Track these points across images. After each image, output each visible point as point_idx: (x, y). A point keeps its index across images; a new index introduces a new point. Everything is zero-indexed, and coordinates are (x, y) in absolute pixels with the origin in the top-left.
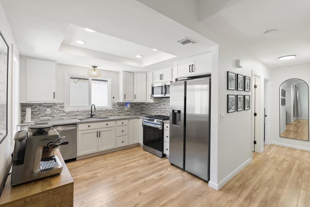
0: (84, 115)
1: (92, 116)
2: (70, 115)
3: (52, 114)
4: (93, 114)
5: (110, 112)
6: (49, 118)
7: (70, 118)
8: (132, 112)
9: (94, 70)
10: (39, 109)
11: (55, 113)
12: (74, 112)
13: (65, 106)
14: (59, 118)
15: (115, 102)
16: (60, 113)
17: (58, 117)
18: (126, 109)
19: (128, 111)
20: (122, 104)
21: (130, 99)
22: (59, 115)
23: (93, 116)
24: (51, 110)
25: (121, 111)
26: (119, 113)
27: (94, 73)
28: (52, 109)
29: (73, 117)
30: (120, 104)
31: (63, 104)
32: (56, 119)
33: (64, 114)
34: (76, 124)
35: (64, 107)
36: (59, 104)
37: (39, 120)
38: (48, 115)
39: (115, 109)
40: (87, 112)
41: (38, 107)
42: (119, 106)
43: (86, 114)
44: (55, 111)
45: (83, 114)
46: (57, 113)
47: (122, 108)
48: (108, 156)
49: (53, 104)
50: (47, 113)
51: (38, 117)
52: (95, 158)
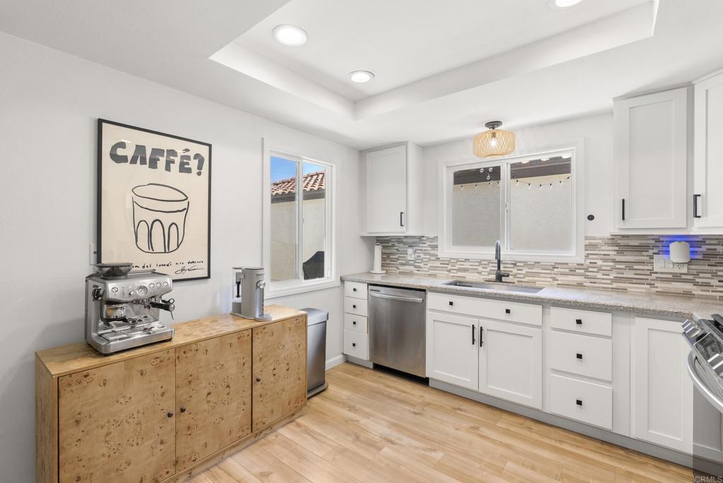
0: (483, 273)
2: (450, 267)
3: (417, 261)
5: (572, 271)
6: (412, 268)
7: (451, 274)
8: (708, 285)
9: (494, 135)
10: (397, 250)
12: (458, 260)
13: (439, 243)
14: (428, 273)
15: (598, 235)
16: (430, 260)
19: (677, 278)
20: (636, 243)
22: (429, 265)
24: (415, 252)
25: (630, 274)
26: (617, 279)
27: (493, 143)
28: (418, 251)
29: (456, 275)
30: (622, 242)
31: (435, 238)
32: (424, 273)
33: (437, 264)
34: (424, 290)
35: (437, 247)
36: (428, 238)
38: (411, 262)
39: (600, 263)
41: (396, 244)
42: (619, 252)
43: (488, 270)
44: (422, 256)
45: (480, 269)
46: (424, 260)
47: (643, 263)
49: (418, 240)
50: (409, 258)
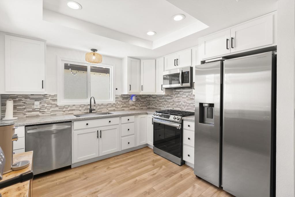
0: (82, 110)
1: (91, 111)
2: (64, 110)
3: (42, 108)
4: (92, 109)
5: (112, 106)
6: (38, 113)
7: (65, 113)
8: (137, 106)
9: (94, 54)
10: (25, 103)
11: (46, 108)
12: (69, 106)
13: (58, 98)
14: (50, 114)
15: (118, 94)
16: (51, 107)
17: (50, 112)
18: (131, 102)
19: (133, 105)
20: (126, 97)
21: (136, 91)
22: (51, 110)
23: (93, 111)
24: (40, 103)
25: (125, 105)
26: (123, 107)
27: (94, 58)
28: (42, 103)
29: (68, 113)
30: (123, 96)
31: (55, 96)
32: (47, 114)
33: (57, 109)
34: (71, 121)
35: (56, 100)
36: (50, 96)
37: (25, 116)
38: (36, 110)
39: (119, 103)
40: (85, 106)
41: (23, 99)
42: (123, 99)
43: (84, 109)
44: (46, 105)
45: (80, 109)
46: (47, 107)
47: (127, 102)
48: (111, 161)
49: (43, 96)
50: (35, 107)
51: (23, 113)
52: (95, 165)
